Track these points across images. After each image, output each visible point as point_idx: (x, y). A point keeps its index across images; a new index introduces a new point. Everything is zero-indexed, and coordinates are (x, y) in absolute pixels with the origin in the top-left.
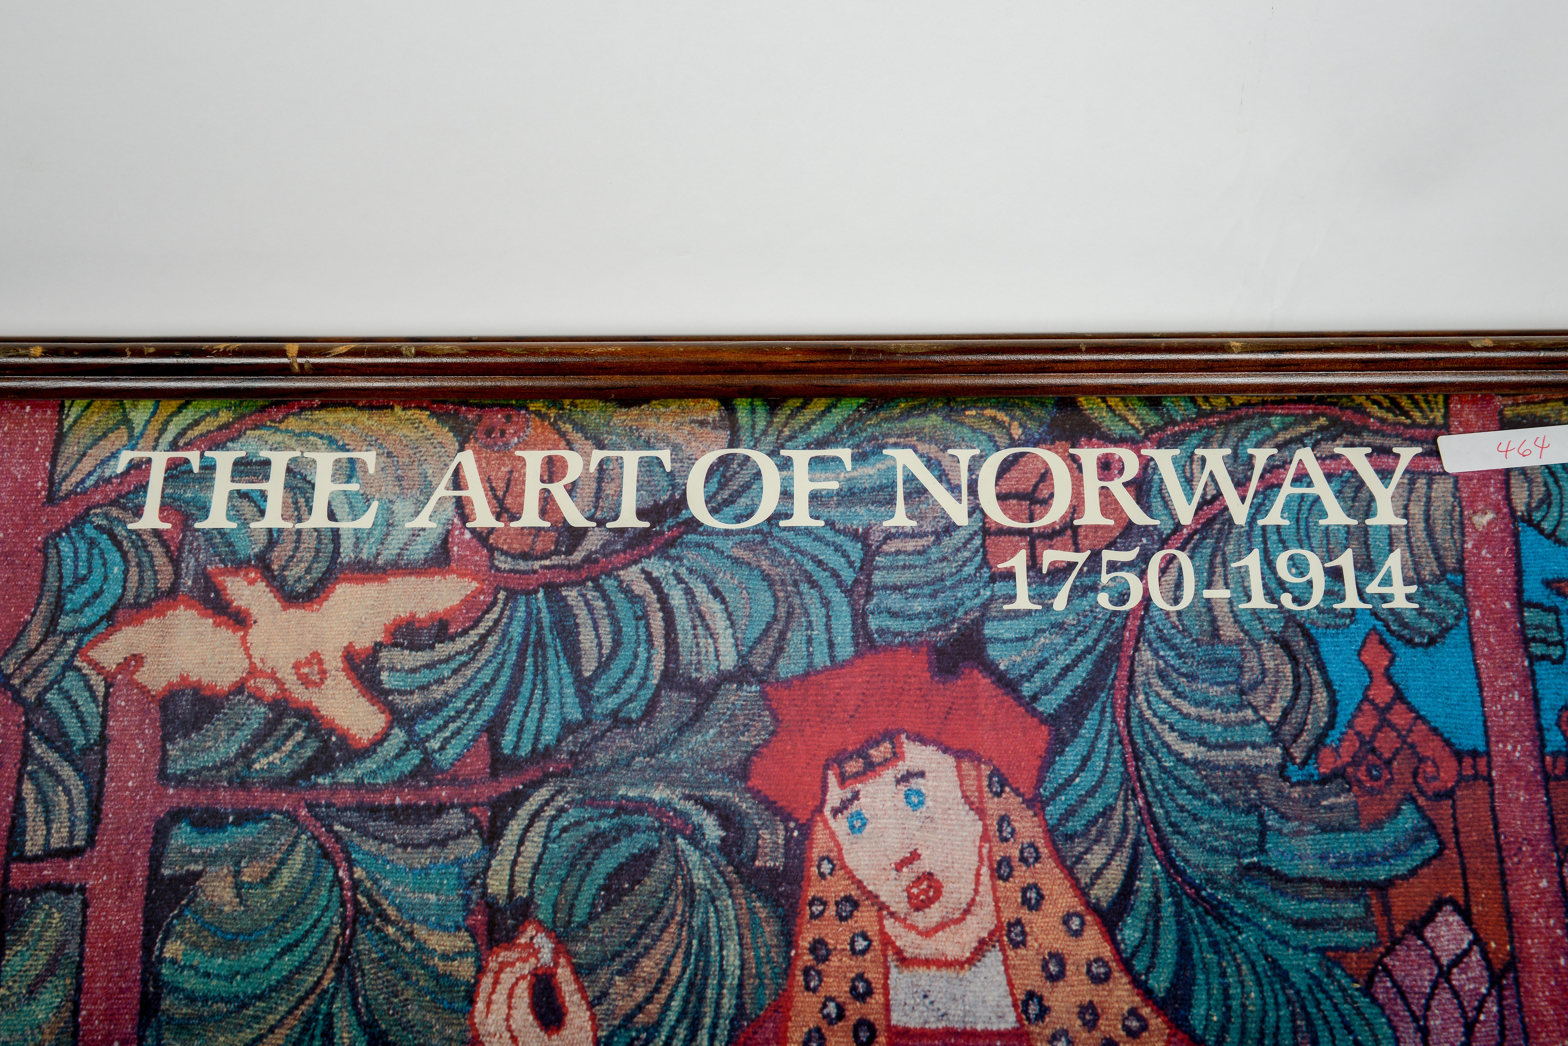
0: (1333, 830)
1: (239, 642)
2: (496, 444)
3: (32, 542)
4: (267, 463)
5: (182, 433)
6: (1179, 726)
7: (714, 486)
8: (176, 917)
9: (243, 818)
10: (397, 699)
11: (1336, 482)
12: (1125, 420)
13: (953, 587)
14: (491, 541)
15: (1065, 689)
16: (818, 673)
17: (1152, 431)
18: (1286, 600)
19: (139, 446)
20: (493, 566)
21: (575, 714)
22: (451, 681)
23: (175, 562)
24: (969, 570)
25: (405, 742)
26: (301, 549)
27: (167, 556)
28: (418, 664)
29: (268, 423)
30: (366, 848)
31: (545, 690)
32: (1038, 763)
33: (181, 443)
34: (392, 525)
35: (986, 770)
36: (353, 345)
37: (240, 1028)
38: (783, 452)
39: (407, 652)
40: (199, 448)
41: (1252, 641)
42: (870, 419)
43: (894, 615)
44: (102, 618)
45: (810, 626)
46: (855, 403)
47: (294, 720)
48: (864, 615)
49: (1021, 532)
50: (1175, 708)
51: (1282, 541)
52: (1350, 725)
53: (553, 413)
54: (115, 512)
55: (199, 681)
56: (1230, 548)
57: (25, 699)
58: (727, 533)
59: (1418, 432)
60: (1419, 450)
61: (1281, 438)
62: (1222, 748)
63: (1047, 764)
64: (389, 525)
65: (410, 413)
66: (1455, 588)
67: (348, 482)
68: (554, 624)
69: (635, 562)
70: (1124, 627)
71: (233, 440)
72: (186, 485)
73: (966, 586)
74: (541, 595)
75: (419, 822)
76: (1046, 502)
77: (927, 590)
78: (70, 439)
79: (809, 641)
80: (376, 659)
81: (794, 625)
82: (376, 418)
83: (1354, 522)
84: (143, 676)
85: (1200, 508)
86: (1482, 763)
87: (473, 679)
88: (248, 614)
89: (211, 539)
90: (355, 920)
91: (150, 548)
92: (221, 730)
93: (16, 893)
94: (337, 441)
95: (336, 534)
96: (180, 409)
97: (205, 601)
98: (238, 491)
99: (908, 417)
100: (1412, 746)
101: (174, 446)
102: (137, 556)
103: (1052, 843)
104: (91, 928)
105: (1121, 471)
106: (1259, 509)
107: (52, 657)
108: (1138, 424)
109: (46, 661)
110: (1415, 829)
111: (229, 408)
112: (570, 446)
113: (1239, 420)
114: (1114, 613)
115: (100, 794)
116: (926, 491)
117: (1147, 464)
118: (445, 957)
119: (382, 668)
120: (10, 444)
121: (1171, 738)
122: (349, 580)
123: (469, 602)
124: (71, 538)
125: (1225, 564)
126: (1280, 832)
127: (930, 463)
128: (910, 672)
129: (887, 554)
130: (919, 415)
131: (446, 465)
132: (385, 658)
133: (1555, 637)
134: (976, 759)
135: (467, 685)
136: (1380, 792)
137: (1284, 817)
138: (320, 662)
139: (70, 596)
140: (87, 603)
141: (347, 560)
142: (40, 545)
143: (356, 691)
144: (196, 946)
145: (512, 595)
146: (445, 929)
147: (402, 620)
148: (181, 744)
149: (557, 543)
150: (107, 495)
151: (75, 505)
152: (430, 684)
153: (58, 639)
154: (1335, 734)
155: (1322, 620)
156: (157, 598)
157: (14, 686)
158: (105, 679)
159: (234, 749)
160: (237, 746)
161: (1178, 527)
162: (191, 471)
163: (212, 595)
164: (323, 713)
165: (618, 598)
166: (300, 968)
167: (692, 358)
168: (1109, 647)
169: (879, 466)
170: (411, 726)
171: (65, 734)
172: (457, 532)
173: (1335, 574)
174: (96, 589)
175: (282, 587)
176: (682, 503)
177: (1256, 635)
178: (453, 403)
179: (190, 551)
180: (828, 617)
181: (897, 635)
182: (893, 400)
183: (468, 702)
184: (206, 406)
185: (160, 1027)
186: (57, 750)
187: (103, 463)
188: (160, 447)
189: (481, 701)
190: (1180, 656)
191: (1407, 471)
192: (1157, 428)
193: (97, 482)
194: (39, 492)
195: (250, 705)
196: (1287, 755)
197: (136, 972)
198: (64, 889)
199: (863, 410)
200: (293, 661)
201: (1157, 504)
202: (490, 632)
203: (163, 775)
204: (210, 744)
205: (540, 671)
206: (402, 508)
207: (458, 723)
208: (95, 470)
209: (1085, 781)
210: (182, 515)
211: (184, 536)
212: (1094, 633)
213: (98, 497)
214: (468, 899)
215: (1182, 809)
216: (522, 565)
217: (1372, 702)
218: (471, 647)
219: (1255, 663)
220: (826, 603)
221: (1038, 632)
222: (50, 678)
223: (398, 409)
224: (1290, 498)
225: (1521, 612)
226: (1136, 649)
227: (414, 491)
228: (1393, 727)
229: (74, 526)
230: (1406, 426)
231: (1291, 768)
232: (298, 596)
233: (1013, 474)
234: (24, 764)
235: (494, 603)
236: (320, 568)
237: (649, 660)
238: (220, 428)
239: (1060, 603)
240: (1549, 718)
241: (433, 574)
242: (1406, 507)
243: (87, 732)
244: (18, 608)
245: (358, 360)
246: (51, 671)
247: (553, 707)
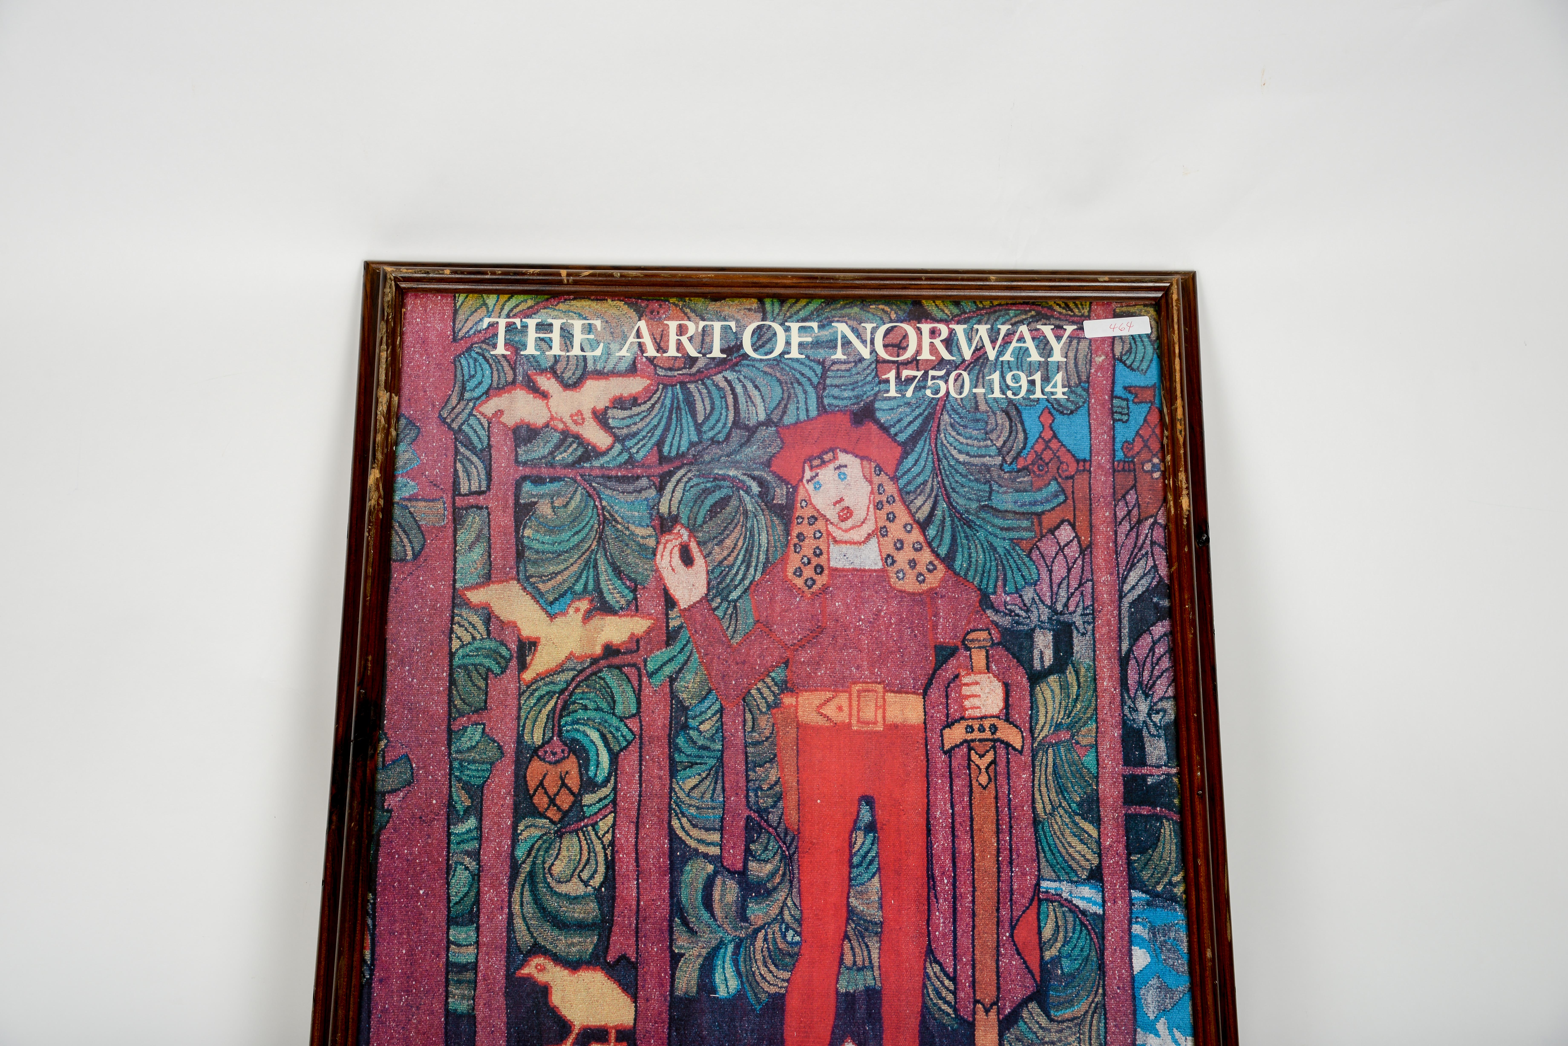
0: (1021, 491)
1: (545, 405)
2: (655, 318)
3: (448, 359)
4: (551, 325)
5: (511, 310)
6: (958, 447)
7: (755, 339)
8: (528, 519)
9: (553, 480)
10: (617, 431)
11: (1036, 342)
12: (943, 311)
13: (862, 386)
14: (655, 362)
15: (910, 431)
16: (801, 422)
17: (955, 316)
18: (1009, 394)
19: (492, 316)
20: (656, 373)
21: (695, 439)
22: (640, 423)
23: (514, 369)
24: (869, 378)
25: (621, 449)
26: (570, 364)
27: (510, 366)
28: (625, 416)
29: (550, 306)
30: (607, 493)
31: (681, 428)
32: (896, 462)
33: (511, 315)
34: (610, 354)
35: (873, 465)
36: (593, 271)
37: (559, 564)
38: (787, 324)
39: (620, 411)
40: (519, 317)
41: (993, 412)
42: (827, 309)
43: (835, 398)
44: (483, 394)
45: (798, 402)
46: (820, 301)
48: (822, 398)
49: (893, 362)
50: (957, 440)
51: (1010, 368)
52: (1032, 448)
53: (681, 304)
54: (484, 346)
55: (529, 422)
56: (986, 371)
57: (453, 428)
58: (761, 360)
59: (1075, 319)
60: (1075, 327)
61: (1013, 321)
62: (976, 457)
63: (900, 462)
64: (608, 354)
65: (615, 302)
66: (1084, 390)
67: (589, 334)
68: (685, 400)
69: (720, 373)
70: (937, 405)
71: (535, 314)
72: (515, 334)
73: (867, 386)
74: (678, 387)
75: (629, 483)
76: (905, 349)
77: (850, 387)
78: (460, 312)
79: (798, 408)
80: (606, 414)
81: (791, 402)
82: (600, 305)
83: (1043, 360)
84: (504, 419)
85: (974, 352)
86: (1087, 464)
87: (649, 423)
88: (548, 393)
89: (529, 359)
90: (604, 522)
91: (501, 363)
92: (540, 443)
93: (459, 509)
94: (582, 315)
95: (585, 357)
96: (509, 299)
98: (539, 338)
99: (844, 308)
100: (1058, 457)
101: (508, 316)
102: (496, 366)
103: (901, 495)
104: (492, 523)
105: (940, 335)
106: (1001, 353)
107: (463, 410)
108: (949, 313)
109: (461, 412)
110: (1056, 491)
111: (531, 299)
112: (689, 319)
113: (995, 312)
114: (933, 399)
115: (491, 469)
116: (851, 342)
117: (952, 332)
118: (643, 537)
119: (609, 418)
120: (433, 314)
121: (954, 452)
122: (592, 379)
123: (646, 389)
124: (466, 357)
125: (983, 377)
126: (998, 492)
127: (853, 330)
128: (842, 423)
129: (833, 371)
130: (849, 308)
131: (633, 327)
132: (610, 413)
133: (1126, 411)
134: (869, 460)
135: (647, 425)
136: (1042, 476)
137: (1000, 486)
138: (582, 414)
139: (468, 383)
140: (476, 387)
141: (590, 369)
142: (452, 361)
144: (538, 531)
145: (665, 387)
146: (643, 526)
147: (617, 396)
148: (523, 448)
149: (685, 363)
150: (480, 338)
151: (466, 343)
152: (630, 425)
153: (465, 402)
154: (1025, 452)
155: (1024, 402)
156: (507, 385)
157: (448, 422)
160: (548, 450)
161: (964, 360)
162: (517, 328)
164: (584, 436)
165: (713, 389)
166: (582, 541)
167: (746, 280)
168: (930, 413)
169: (830, 330)
170: (623, 443)
171: (473, 444)
172: (639, 358)
173: (1032, 383)
174: (480, 381)
176: (740, 346)
177: (995, 409)
178: (634, 299)
179: (520, 364)
180: (806, 398)
181: (836, 406)
182: (837, 301)
183: (648, 433)
184: (521, 298)
185: (525, 563)
186: (470, 450)
187: (477, 323)
188: (501, 317)
189: (653, 432)
190: (961, 417)
191: (1069, 337)
192: (957, 315)
193: (475, 332)
194: (449, 337)
196: (1004, 460)
197: (513, 541)
198: (480, 508)
199: (824, 305)
200: (570, 414)
201: (955, 350)
202: (656, 403)
203: (517, 461)
204: (536, 449)
205: (679, 419)
206: (614, 346)
207: (644, 442)
208: (473, 327)
209: (916, 470)
210: (515, 348)
211: (517, 358)
212: (923, 407)
213: (476, 339)
214: (651, 515)
215: (957, 482)
216: (669, 373)
217: (1043, 438)
218: (648, 409)
219: (993, 421)
220: (805, 392)
221: (899, 406)
222: (463, 419)
223: (609, 301)
224: (1015, 348)
225: (1112, 400)
226: (942, 414)
227: (619, 339)
228: (1051, 449)
229: (467, 352)
230: (1071, 316)
231: (1005, 465)
232: (570, 385)
233: (891, 335)
234: (456, 456)
235: (657, 390)
236: (579, 373)
237: (727, 416)
238: (528, 308)
239: (909, 394)
240: (1118, 446)
241: (630, 377)
242: (1067, 353)
243: (482, 443)
244: (446, 388)
245: (593, 278)
246: (464, 416)
247: (685, 435)
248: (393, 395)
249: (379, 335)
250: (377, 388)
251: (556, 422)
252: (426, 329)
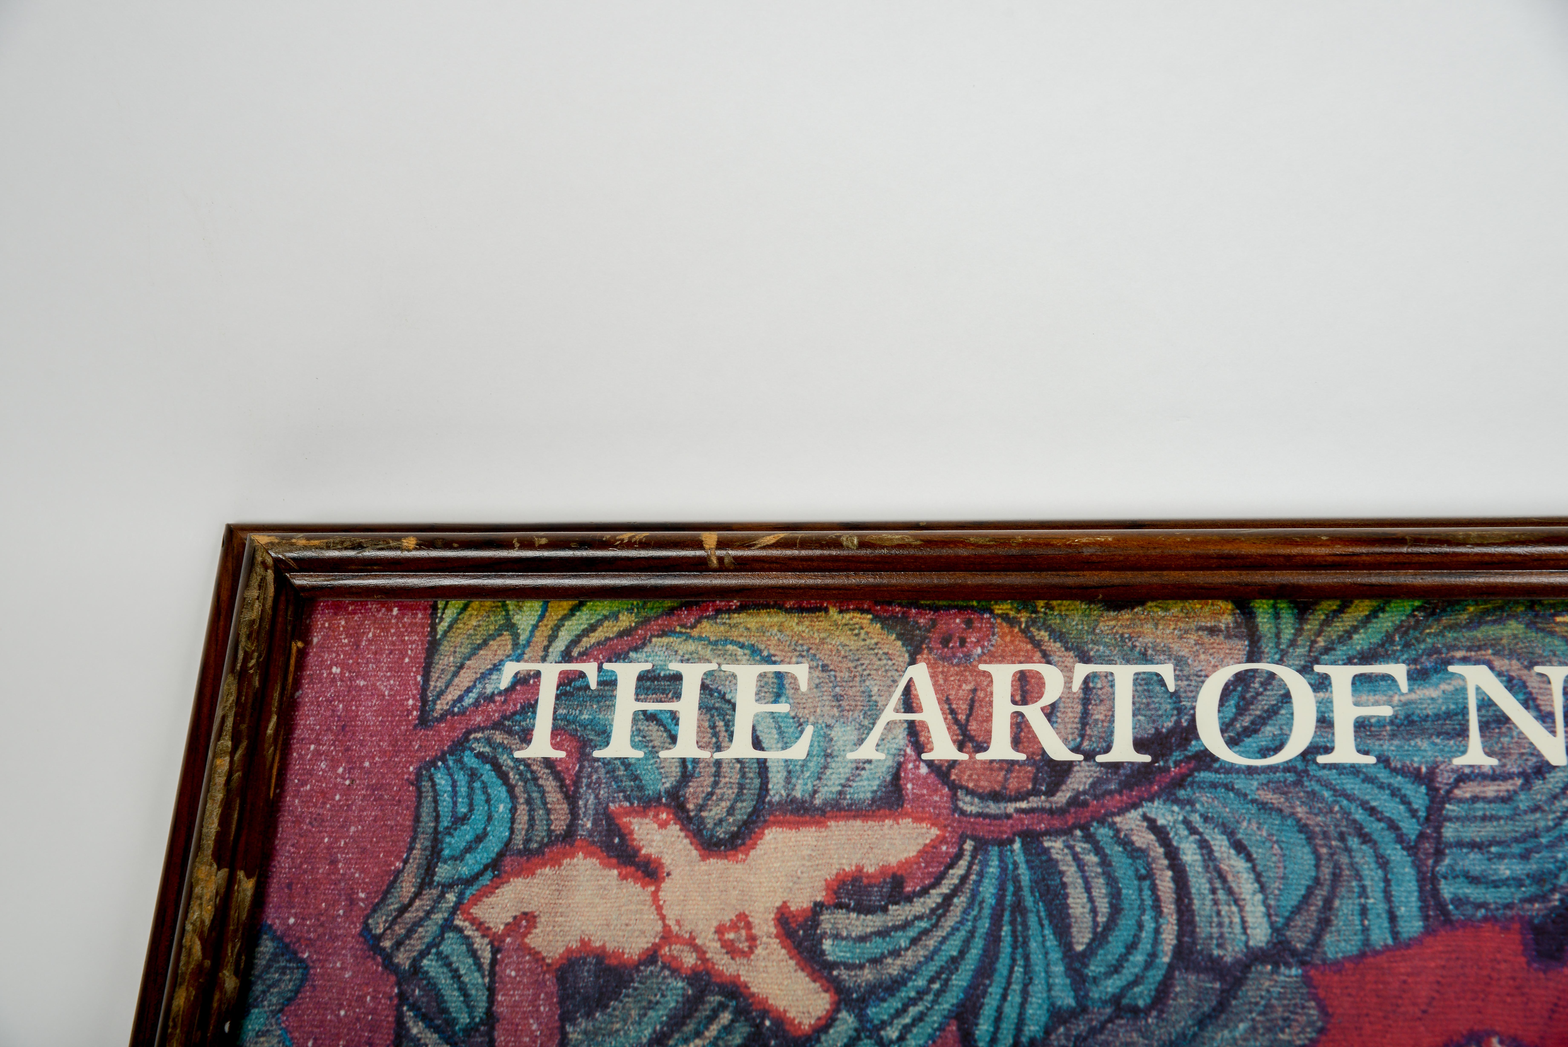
1: (649, 899)
2: (954, 656)
3: (403, 773)
4: (677, 678)
5: (576, 641)
7: (1231, 710)
10: (844, 974)
13: (1551, 846)
14: (953, 777)
16: (1376, 953)
19: (526, 657)
20: (956, 809)
21: (1067, 1000)
22: (910, 953)
23: (572, 799)
25: (856, 1030)
26: (721, 785)
27: (562, 791)
28: (869, 930)
29: (678, 629)
31: (1027, 966)
33: (575, 653)
34: (830, 755)
36: (782, 534)
38: (1318, 668)
39: (853, 915)
40: (596, 659)
42: (1430, 627)
43: (1474, 880)
44: (486, 867)
45: (1363, 892)
46: (1408, 606)
47: (718, 998)
48: (1434, 879)
53: (1024, 617)
54: (499, 737)
55: (603, 947)
57: (398, 965)
58: (1251, 771)
64: (827, 756)
65: (848, 616)
67: (775, 702)
68: (1036, 883)
69: (1135, 806)
71: (636, 649)
72: (582, 705)
74: (1017, 846)
77: (1516, 849)
78: (445, 647)
79: (1364, 911)
80: (816, 924)
81: (1343, 891)
82: (807, 623)
84: (536, 940)
87: (936, 951)
88: (660, 865)
89: (614, 771)
91: (541, 782)
92: (630, 1009)
94: (761, 651)
95: (763, 766)
96: (573, 611)
97: (607, 847)
98: (644, 712)
99: (1480, 624)
101: (567, 656)
102: (526, 791)
107: (428, 914)
109: (422, 919)
111: (630, 611)
112: (1046, 658)
116: (1507, 720)
119: (824, 935)
120: (375, 653)
122: (781, 824)
123: (928, 853)
124: (448, 768)
127: (1512, 684)
128: (1499, 956)
129: (1461, 801)
130: (1494, 622)
131: (894, 681)
132: (828, 922)
135: (930, 958)
138: (749, 926)
139: (448, 839)
140: (469, 849)
141: (777, 798)
142: (412, 777)
143: (792, 963)
145: (981, 846)
147: (846, 874)
148: (583, 1025)
149: (1035, 780)
150: (489, 716)
151: (452, 728)
152: (883, 956)
153: (435, 892)
156: (550, 843)
157: (384, 949)
158: (491, 943)
159: (648, 1032)
160: (650, 1030)
162: (588, 687)
163: (617, 840)
164: (754, 990)
165: (1115, 851)
167: (1200, 550)
169: (1444, 686)
170: (862, 1010)
171: (446, 1011)
172: (910, 766)
174: (479, 832)
175: (700, 831)
176: (1190, 732)
178: (900, 605)
179: (588, 786)
180: (1387, 881)
181: (1479, 906)
182: (1458, 602)
183: (932, 980)
184: (603, 607)
186: (437, 1029)
187: (484, 676)
188: (550, 658)
189: (948, 980)
193: (477, 700)
194: (409, 712)
195: (665, 978)
199: (1420, 615)
200: (715, 924)
202: (955, 891)
204: (618, 1026)
205: (1020, 942)
206: (842, 734)
207: (920, 1007)
208: (474, 686)
210: (579, 741)
211: (582, 767)
213: (479, 719)
216: (993, 808)
218: (933, 911)
220: (1383, 863)
222: (426, 940)
223: (833, 612)
227: (856, 714)
229: (452, 754)
232: (719, 843)
235: (959, 855)
236: (745, 807)
237: (1157, 931)
238: (621, 635)
241: (883, 818)
243: (471, 1008)
244: (388, 853)
245: (788, 552)
246: (427, 932)
247: (1038, 989)
248: (241, 874)
249: (219, 713)
250: (196, 856)
251: (676, 949)
252: (352, 693)
